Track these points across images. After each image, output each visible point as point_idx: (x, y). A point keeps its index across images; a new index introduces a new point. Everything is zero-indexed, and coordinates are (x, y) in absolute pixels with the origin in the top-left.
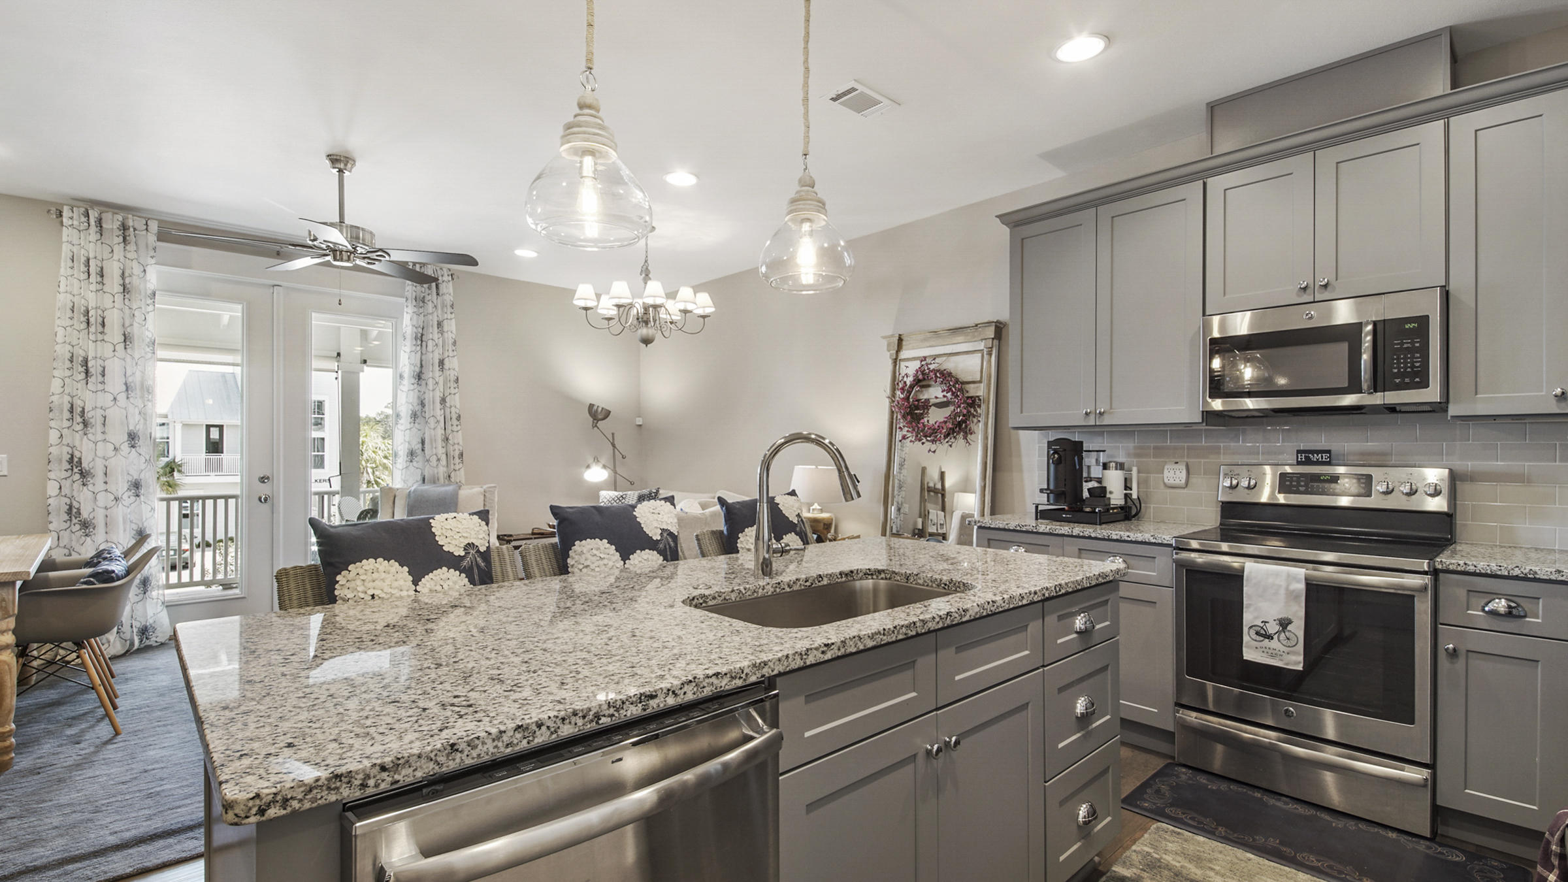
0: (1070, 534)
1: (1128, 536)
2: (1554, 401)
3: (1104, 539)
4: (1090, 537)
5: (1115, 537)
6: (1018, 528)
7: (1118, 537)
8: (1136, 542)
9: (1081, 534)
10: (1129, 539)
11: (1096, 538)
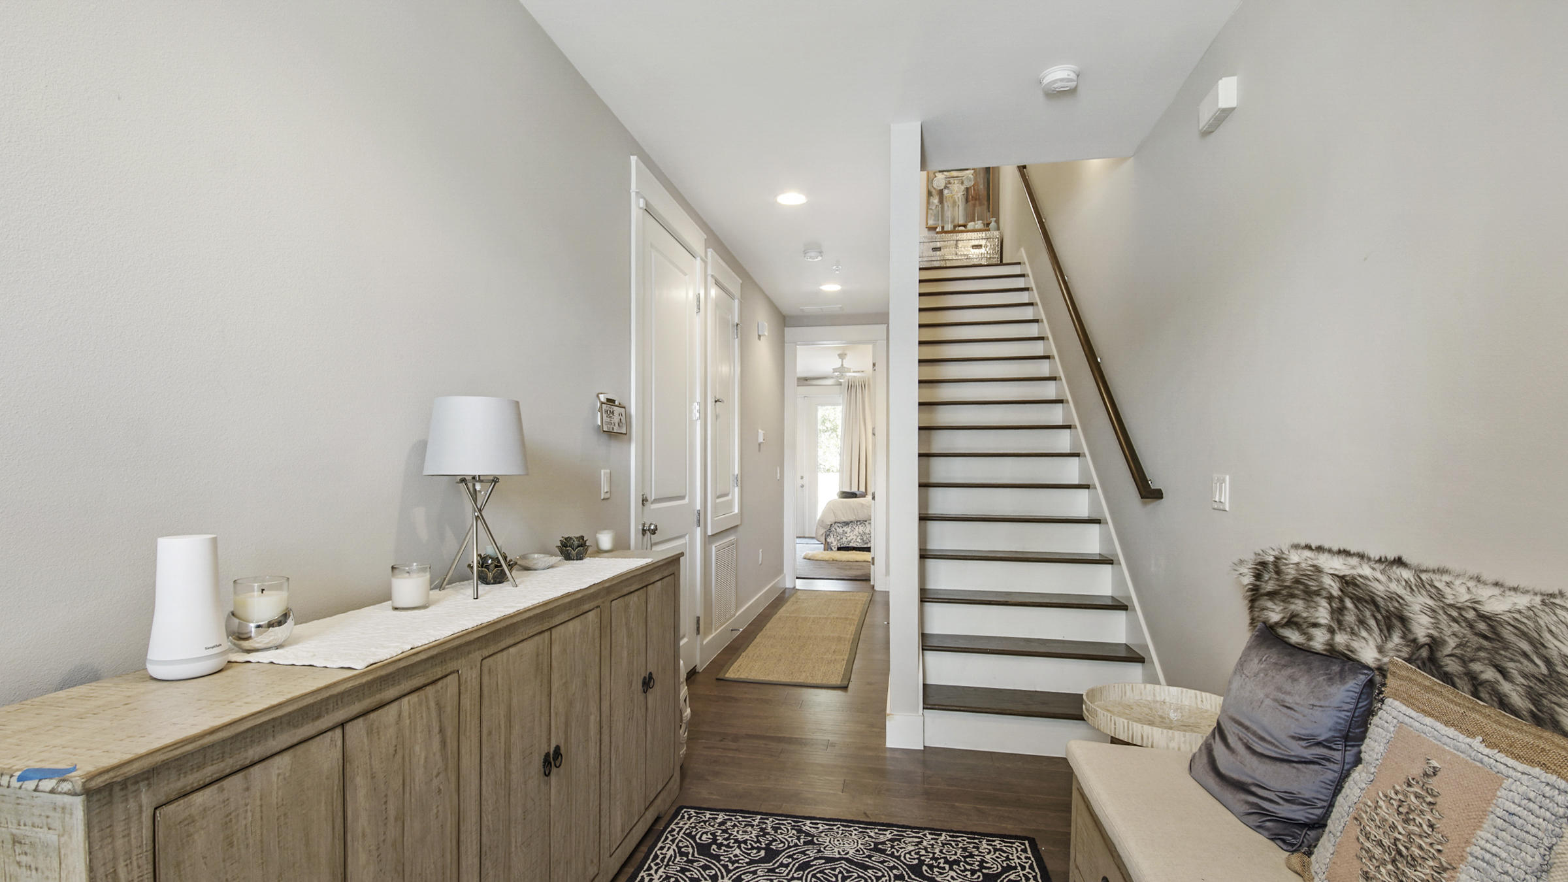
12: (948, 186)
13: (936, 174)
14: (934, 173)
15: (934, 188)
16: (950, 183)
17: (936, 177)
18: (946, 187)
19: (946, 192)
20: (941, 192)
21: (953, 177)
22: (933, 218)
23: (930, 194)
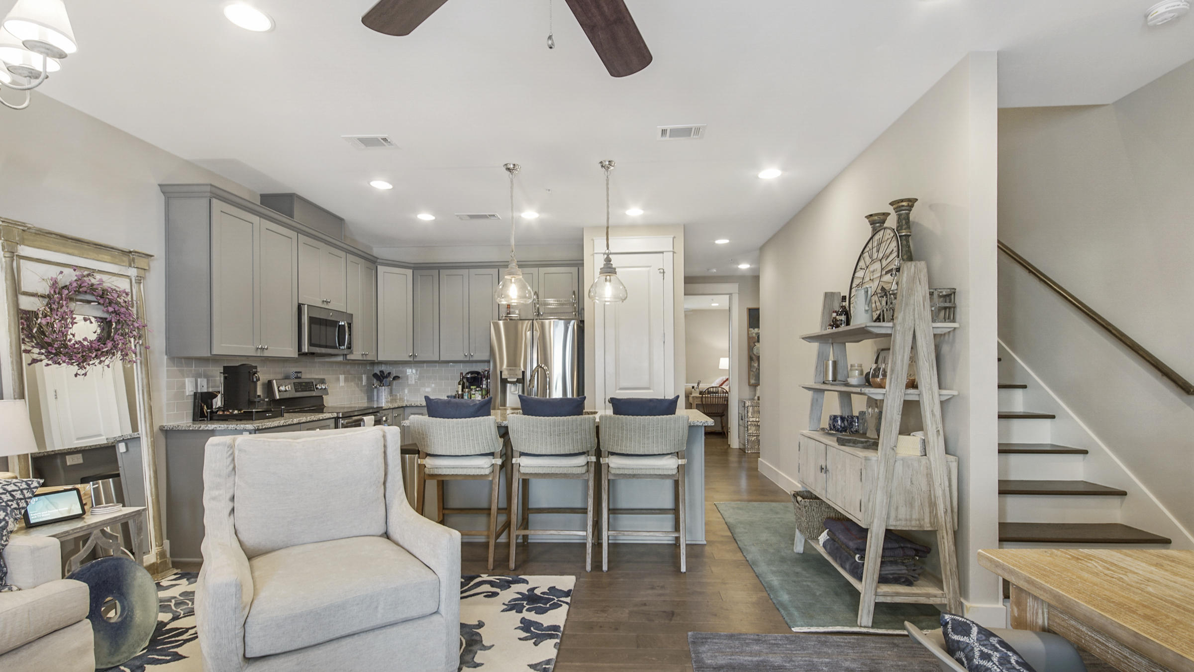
2: (361, 356)
4: (313, 421)
5: (321, 418)
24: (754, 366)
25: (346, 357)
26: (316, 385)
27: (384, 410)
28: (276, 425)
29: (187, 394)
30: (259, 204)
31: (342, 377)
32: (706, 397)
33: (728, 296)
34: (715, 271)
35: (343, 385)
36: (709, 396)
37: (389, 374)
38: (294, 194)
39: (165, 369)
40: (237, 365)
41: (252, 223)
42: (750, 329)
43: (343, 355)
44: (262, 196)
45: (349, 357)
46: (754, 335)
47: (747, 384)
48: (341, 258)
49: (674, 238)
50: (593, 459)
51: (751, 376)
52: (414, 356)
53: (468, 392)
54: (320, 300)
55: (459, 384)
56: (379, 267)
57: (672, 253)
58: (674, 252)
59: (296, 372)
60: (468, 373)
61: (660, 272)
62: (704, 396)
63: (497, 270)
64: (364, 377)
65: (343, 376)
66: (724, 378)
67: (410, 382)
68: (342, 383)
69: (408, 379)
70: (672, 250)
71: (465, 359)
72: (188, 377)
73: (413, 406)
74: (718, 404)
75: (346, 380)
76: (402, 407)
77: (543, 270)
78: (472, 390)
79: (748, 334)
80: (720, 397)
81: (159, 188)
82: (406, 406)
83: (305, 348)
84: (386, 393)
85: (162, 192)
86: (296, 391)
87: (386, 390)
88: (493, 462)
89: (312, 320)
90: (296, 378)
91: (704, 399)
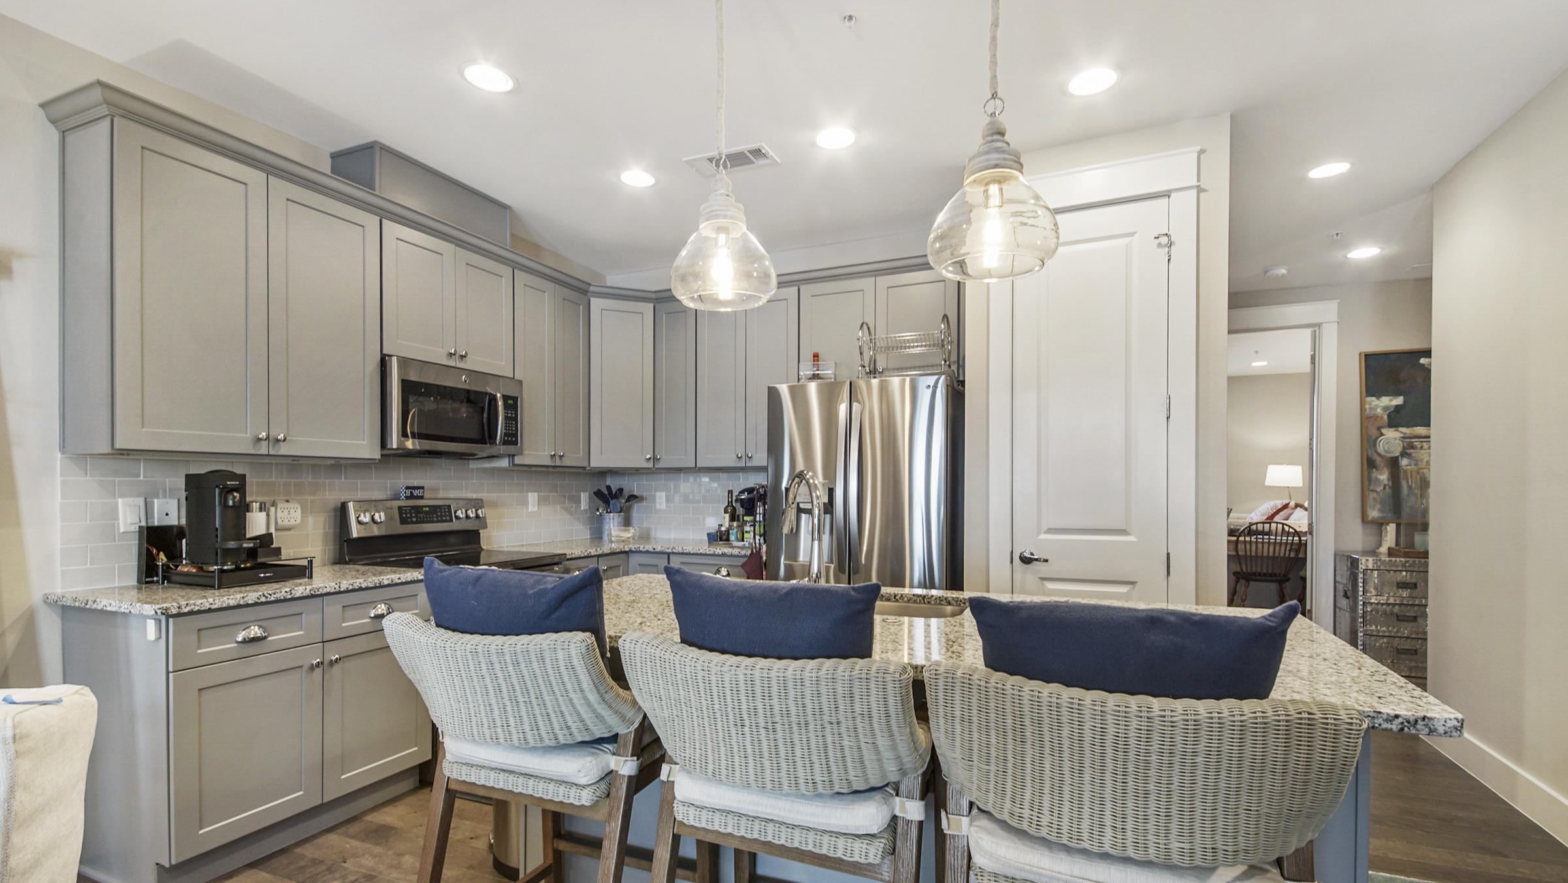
0: (338, 589)
1: (399, 579)
2: (549, 458)
3: (375, 588)
4: (361, 589)
5: (386, 582)
6: (263, 599)
7: (390, 582)
8: (407, 583)
9: (351, 587)
10: (400, 581)
11: (367, 588)
12: (1409, 451)
13: (1384, 431)
14: (1379, 429)
15: (1379, 455)
16: (1413, 447)
17: (1382, 434)
18: (1404, 454)
19: (1404, 462)
20: (1393, 463)
21: (1421, 437)
22: (1378, 506)
23: (1369, 464)
24: (1377, 480)
25: (513, 460)
26: (455, 512)
27: (569, 560)
28: (232, 603)
29: (122, 530)
30: (329, 173)
31: (533, 497)
32: (1245, 542)
33: (1308, 331)
34: (1284, 271)
35: (536, 509)
36: (1248, 539)
37: (621, 490)
38: (376, 142)
39: (59, 479)
40: (203, 472)
41: (245, 184)
42: (1369, 399)
43: (509, 456)
44: (335, 156)
45: (517, 460)
46: (1379, 410)
47: (1359, 520)
48: (502, 277)
49: (1201, 152)
50: (913, 810)
51: (1370, 502)
52: (655, 459)
53: (738, 526)
54: (444, 352)
55: (726, 512)
56: (592, 299)
57: (1195, 191)
58: (1200, 190)
59: (407, 488)
60: (742, 492)
61: (1160, 245)
62: (1242, 539)
63: (796, 288)
64: (584, 497)
65: (536, 494)
66: (1279, 504)
67: (658, 507)
68: (533, 507)
69: (655, 502)
70: (1196, 183)
71: (739, 465)
72: (122, 496)
73: (641, 552)
74: (1274, 557)
75: (542, 501)
76: (625, 552)
77: (884, 281)
78: (745, 523)
79: (1362, 409)
80: (1281, 544)
81: (41, 112)
82: (631, 551)
83: (394, 442)
84: (616, 524)
85: (53, 122)
86: (403, 521)
87: (616, 519)
88: (613, 767)
89: (408, 388)
90: (407, 498)
91: (1241, 547)
